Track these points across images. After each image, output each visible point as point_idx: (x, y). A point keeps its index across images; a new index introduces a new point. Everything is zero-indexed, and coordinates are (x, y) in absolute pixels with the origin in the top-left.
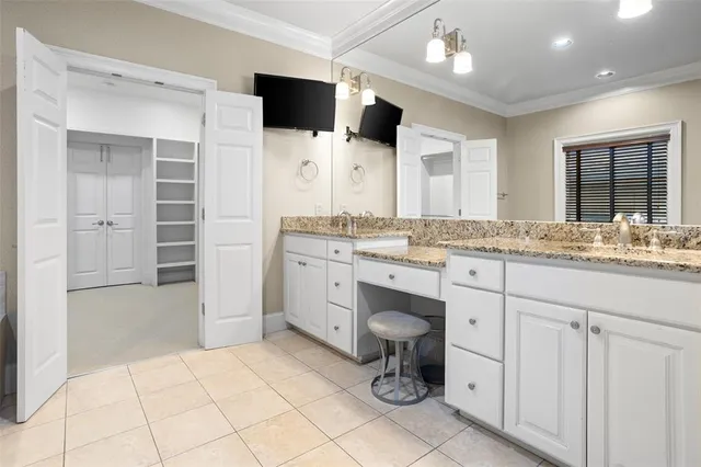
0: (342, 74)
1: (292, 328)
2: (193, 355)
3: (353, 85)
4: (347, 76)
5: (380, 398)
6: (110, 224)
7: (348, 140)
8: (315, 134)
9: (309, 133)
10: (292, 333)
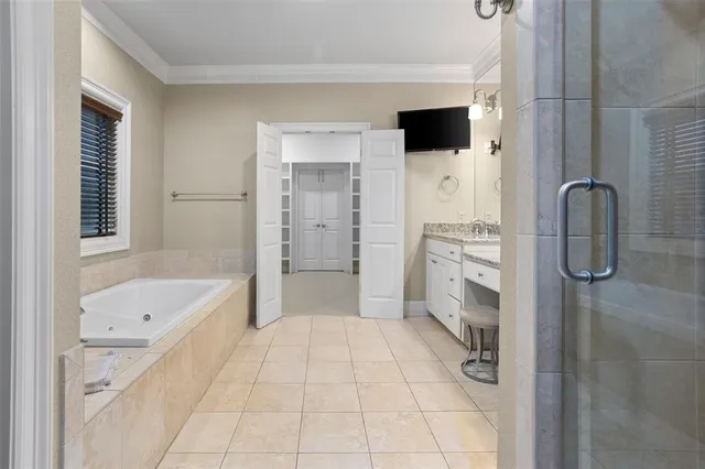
0: (475, 97)
1: (432, 316)
2: (351, 319)
3: (487, 105)
4: (481, 97)
5: (465, 373)
6: (323, 226)
7: (493, 153)
8: (457, 152)
9: (450, 152)
10: (430, 319)
